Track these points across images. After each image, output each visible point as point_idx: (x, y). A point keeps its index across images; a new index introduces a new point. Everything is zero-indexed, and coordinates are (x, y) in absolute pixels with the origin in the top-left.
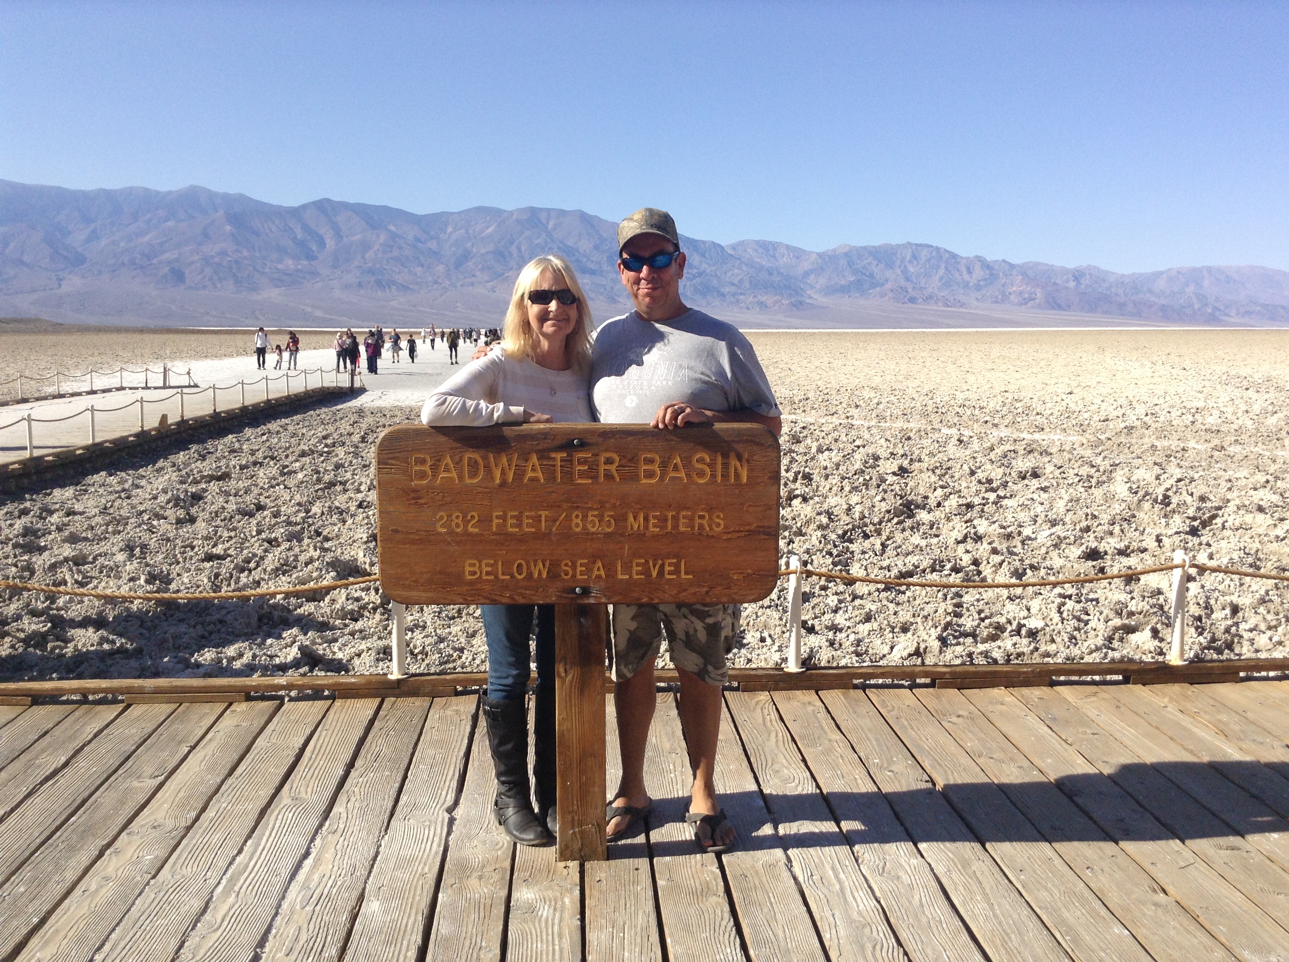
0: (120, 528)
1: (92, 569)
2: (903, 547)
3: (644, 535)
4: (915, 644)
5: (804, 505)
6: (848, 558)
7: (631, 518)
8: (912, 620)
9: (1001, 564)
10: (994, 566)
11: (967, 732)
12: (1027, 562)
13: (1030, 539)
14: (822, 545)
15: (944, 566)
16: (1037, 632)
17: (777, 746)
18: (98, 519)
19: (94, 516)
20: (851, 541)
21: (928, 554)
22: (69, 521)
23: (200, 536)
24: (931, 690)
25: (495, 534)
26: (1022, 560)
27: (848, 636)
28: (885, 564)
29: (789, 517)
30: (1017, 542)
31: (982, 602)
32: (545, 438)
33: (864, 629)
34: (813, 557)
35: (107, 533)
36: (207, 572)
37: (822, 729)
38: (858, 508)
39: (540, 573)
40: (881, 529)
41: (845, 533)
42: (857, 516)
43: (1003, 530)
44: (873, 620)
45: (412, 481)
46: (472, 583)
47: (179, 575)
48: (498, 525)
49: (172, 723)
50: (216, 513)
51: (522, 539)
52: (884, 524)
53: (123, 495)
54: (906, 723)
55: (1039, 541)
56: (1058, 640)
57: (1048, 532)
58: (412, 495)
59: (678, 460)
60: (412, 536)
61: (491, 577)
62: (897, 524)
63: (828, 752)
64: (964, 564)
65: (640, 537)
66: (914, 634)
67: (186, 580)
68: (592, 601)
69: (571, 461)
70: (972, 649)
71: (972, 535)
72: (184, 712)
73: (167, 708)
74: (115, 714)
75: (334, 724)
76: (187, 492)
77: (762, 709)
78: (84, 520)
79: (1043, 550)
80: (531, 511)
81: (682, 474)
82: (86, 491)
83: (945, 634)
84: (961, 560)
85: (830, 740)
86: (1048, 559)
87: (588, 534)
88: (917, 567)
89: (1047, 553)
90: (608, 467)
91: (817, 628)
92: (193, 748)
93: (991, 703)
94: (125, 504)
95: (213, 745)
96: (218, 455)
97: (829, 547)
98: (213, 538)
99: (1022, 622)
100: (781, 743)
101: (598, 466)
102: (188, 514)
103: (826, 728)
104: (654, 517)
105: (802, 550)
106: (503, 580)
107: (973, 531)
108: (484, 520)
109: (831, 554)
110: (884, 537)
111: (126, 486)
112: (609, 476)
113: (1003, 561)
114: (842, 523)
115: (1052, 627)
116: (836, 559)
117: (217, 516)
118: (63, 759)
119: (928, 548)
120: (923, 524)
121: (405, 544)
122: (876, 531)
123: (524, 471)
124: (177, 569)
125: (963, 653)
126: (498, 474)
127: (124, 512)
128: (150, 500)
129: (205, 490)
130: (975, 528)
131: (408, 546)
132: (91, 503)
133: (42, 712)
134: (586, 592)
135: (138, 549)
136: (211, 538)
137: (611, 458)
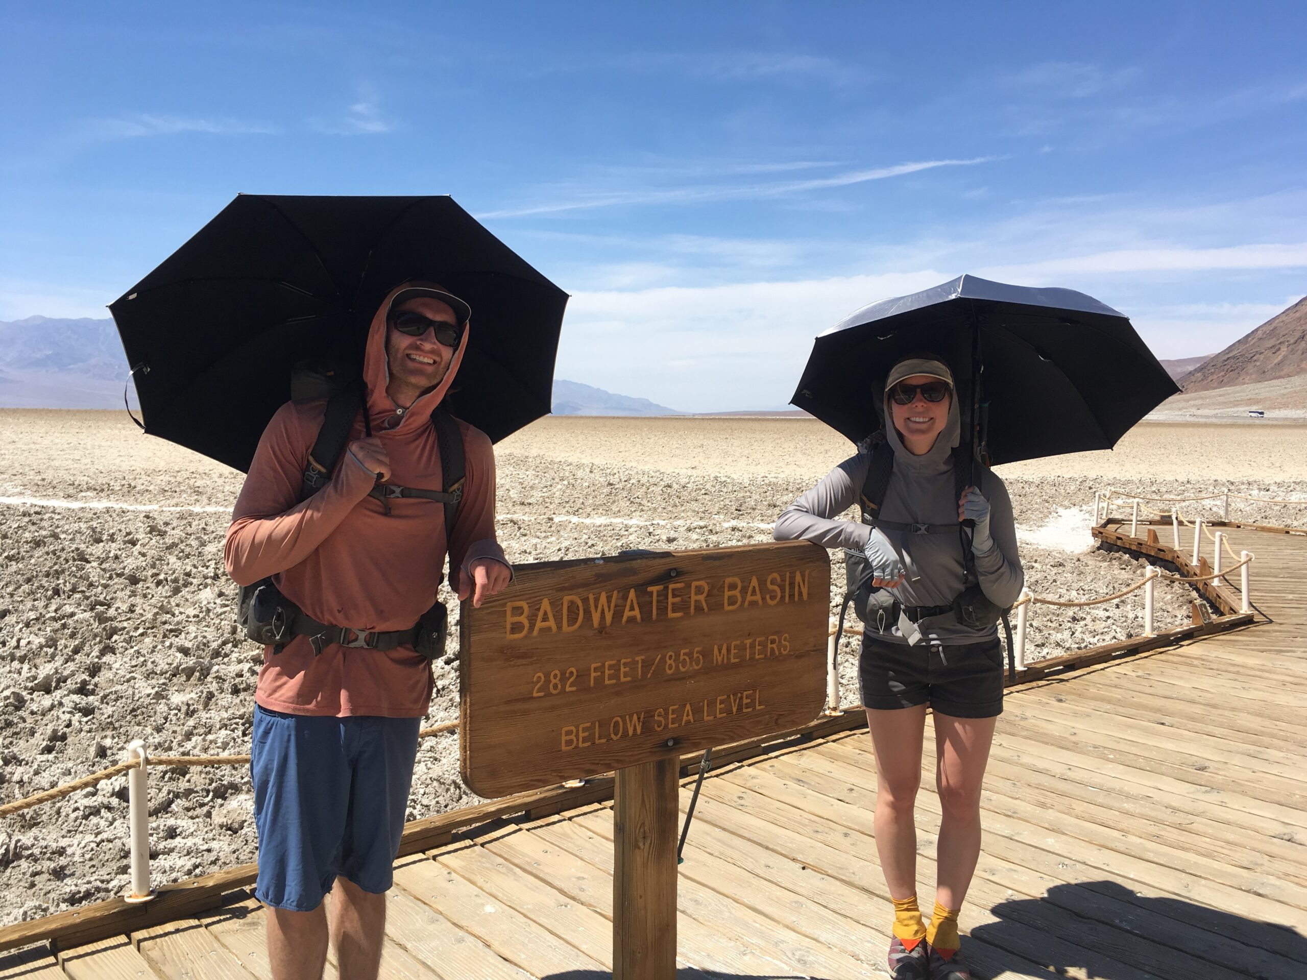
7: (716, 651)
39: (635, 729)
46: (569, 754)
48: (595, 679)
61: (587, 744)
65: (723, 669)
69: (666, 593)
80: (628, 657)
90: (698, 597)
101: (690, 597)
104: (735, 647)
106: (601, 744)
108: (583, 675)
123: (623, 611)
126: (596, 617)
134: (677, 742)
137: (701, 587)
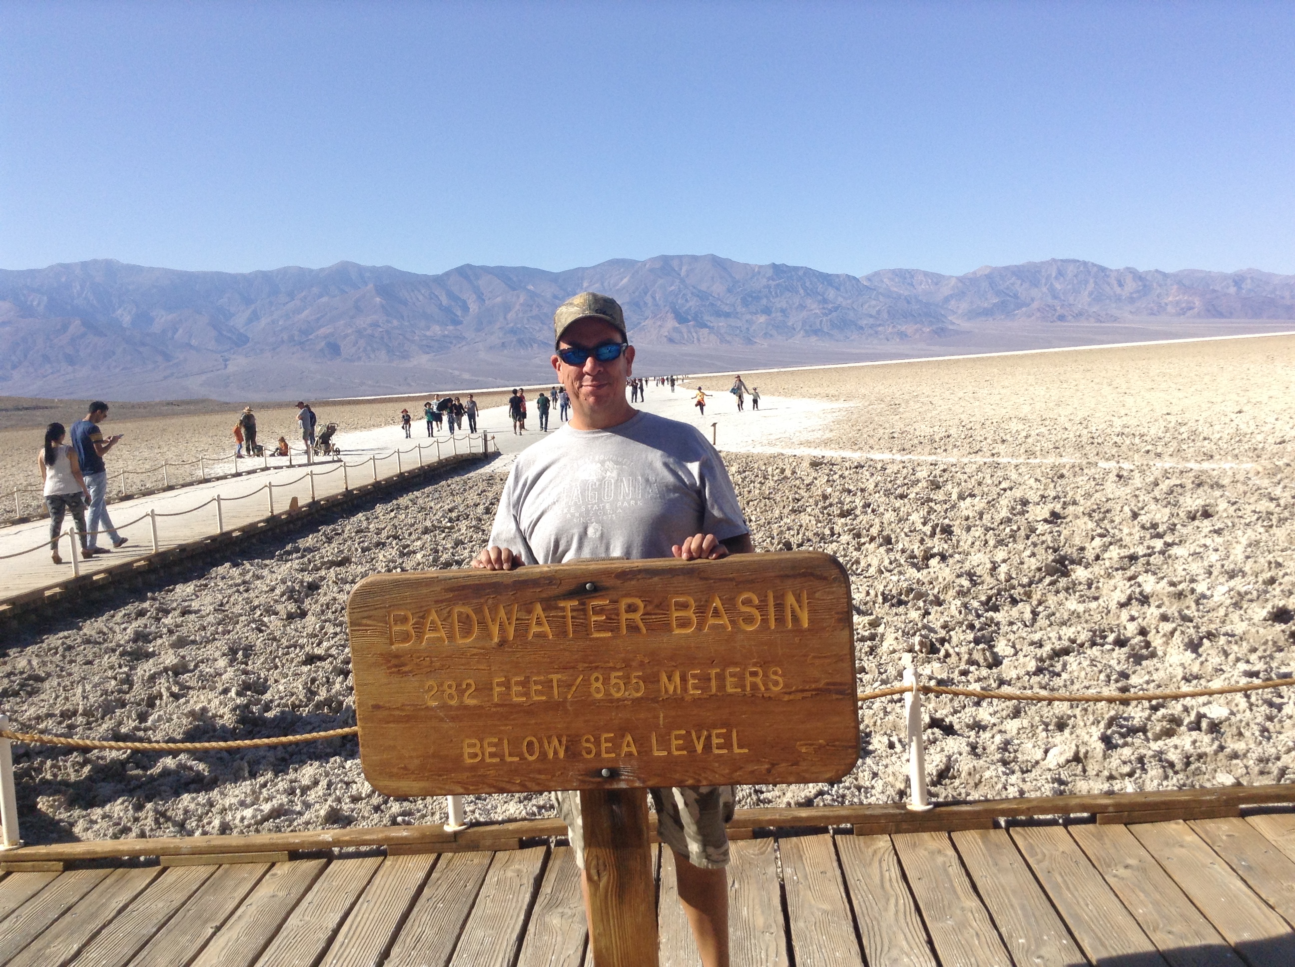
0: (230, 628)
1: (191, 678)
2: (1058, 615)
3: (682, 699)
4: (1074, 748)
5: (943, 565)
6: (993, 632)
7: (664, 678)
8: (1069, 712)
9: (1172, 633)
10: (1164, 635)
11: (1137, 891)
12: (1203, 629)
13: (1204, 596)
14: (962, 616)
15: (1105, 637)
16: (1221, 723)
17: (897, 920)
18: (211, 618)
19: (208, 615)
20: (996, 609)
21: (1086, 622)
22: (182, 621)
23: (305, 634)
24: (1090, 827)
25: (497, 705)
26: (1197, 627)
27: (993, 737)
28: (1036, 637)
29: (925, 580)
30: (1190, 601)
31: (1152, 685)
32: (550, 583)
33: (1012, 726)
34: (952, 633)
35: (217, 633)
36: (304, 677)
37: (955, 892)
38: (1003, 568)
40: (1031, 591)
41: (989, 598)
42: (1002, 577)
43: (1172, 589)
44: (1023, 714)
45: (392, 644)
46: (473, 768)
47: (276, 681)
48: (500, 694)
49: (206, 892)
50: (327, 605)
51: (530, 711)
52: (1034, 586)
53: (242, 588)
54: (1059, 879)
55: (1216, 599)
56: (1247, 734)
57: (1225, 588)
58: (394, 661)
59: (717, 603)
60: (397, 713)
61: (496, 760)
62: (1049, 585)
63: (962, 926)
64: (1129, 634)
65: (677, 702)
66: (1072, 733)
67: (281, 688)
68: (623, 785)
69: (584, 611)
70: (1143, 751)
71: (1138, 596)
72: (221, 877)
73: (202, 872)
74: (147, 882)
75: (378, 892)
76: (302, 582)
77: (880, 862)
78: (196, 620)
79: (1222, 612)
80: (539, 674)
81: (725, 620)
82: (206, 585)
83: (1109, 732)
84: (1125, 628)
85: (963, 909)
86: (1228, 622)
87: (611, 701)
88: (1073, 641)
89: (1226, 615)
90: (631, 616)
91: (956, 727)
92: (218, 929)
93: (1167, 844)
94: (240, 599)
95: (243, 923)
96: (345, 535)
97: (970, 617)
98: (318, 637)
99: (1203, 710)
100: (901, 915)
101: (618, 615)
102: (299, 607)
103: (959, 889)
104: (694, 676)
105: (939, 624)
106: (511, 762)
107: (1138, 590)
108: (484, 688)
109: (971, 627)
110: (1035, 603)
111: (247, 577)
112: (633, 628)
113: (1175, 630)
114: (985, 587)
115: (1239, 717)
116: (979, 634)
117: (328, 608)
118: (76, 947)
119: (1087, 614)
120: (1080, 583)
121: (388, 722)
122: (1025, 593)
123: (528, 625)
124: (276, 674)
125: (1133, 758)
126: (495, 630)
127: (237, 610)
128: (266, 592)
129: (323, 578)
130: (1140, 586)
131: (392, 725)
132: (209, 599)
133: (73, 880)
134: (614, 774)
135: (240, 653)
136: (316, 636)
137: (633, 604)
